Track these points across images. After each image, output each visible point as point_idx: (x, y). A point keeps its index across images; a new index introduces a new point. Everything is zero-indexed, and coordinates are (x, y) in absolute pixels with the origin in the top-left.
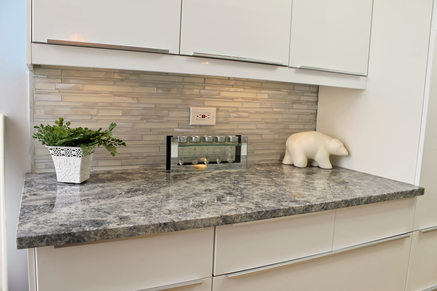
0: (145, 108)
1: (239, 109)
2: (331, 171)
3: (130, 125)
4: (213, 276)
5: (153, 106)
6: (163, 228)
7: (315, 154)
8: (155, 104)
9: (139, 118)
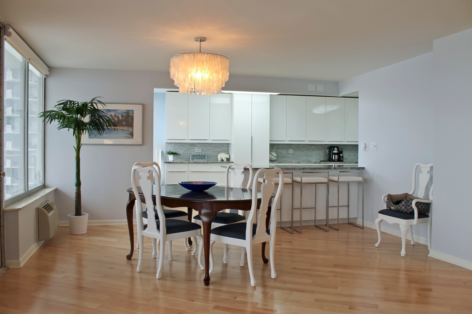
3: (183, 152)
5: (188, 148)
7: (223, 158)
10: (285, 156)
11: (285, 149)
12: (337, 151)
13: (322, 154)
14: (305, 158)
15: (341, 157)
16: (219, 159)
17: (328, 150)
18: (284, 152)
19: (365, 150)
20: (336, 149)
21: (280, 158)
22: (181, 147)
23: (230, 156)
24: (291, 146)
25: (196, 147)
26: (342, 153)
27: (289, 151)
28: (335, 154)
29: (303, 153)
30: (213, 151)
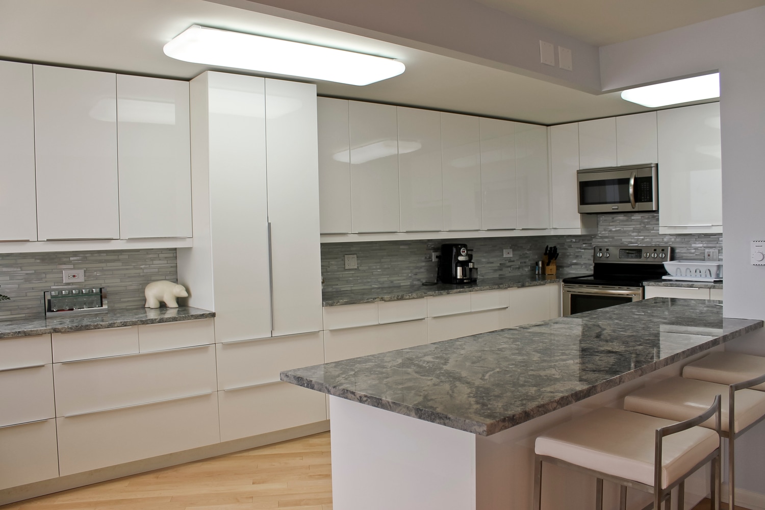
0: (27, 274)
1: (104, 268)
2: (177, 309)
3: (17, 286)
4: (53, 363)
5: (33, 272)
6: (18, 334)
7: (163, 297)
8: (35, 270)
9: (22, 281)
13: (423, 264)
14: (386, 279)
17: (437, 253)
18: (335, 265)
20: (464, 252)
23: (188, 290)
24: (352, 249)
25: (65, 263)
27: (346, 262)
28: (463, 264)
29: (380, 267)
30: (125, 274)
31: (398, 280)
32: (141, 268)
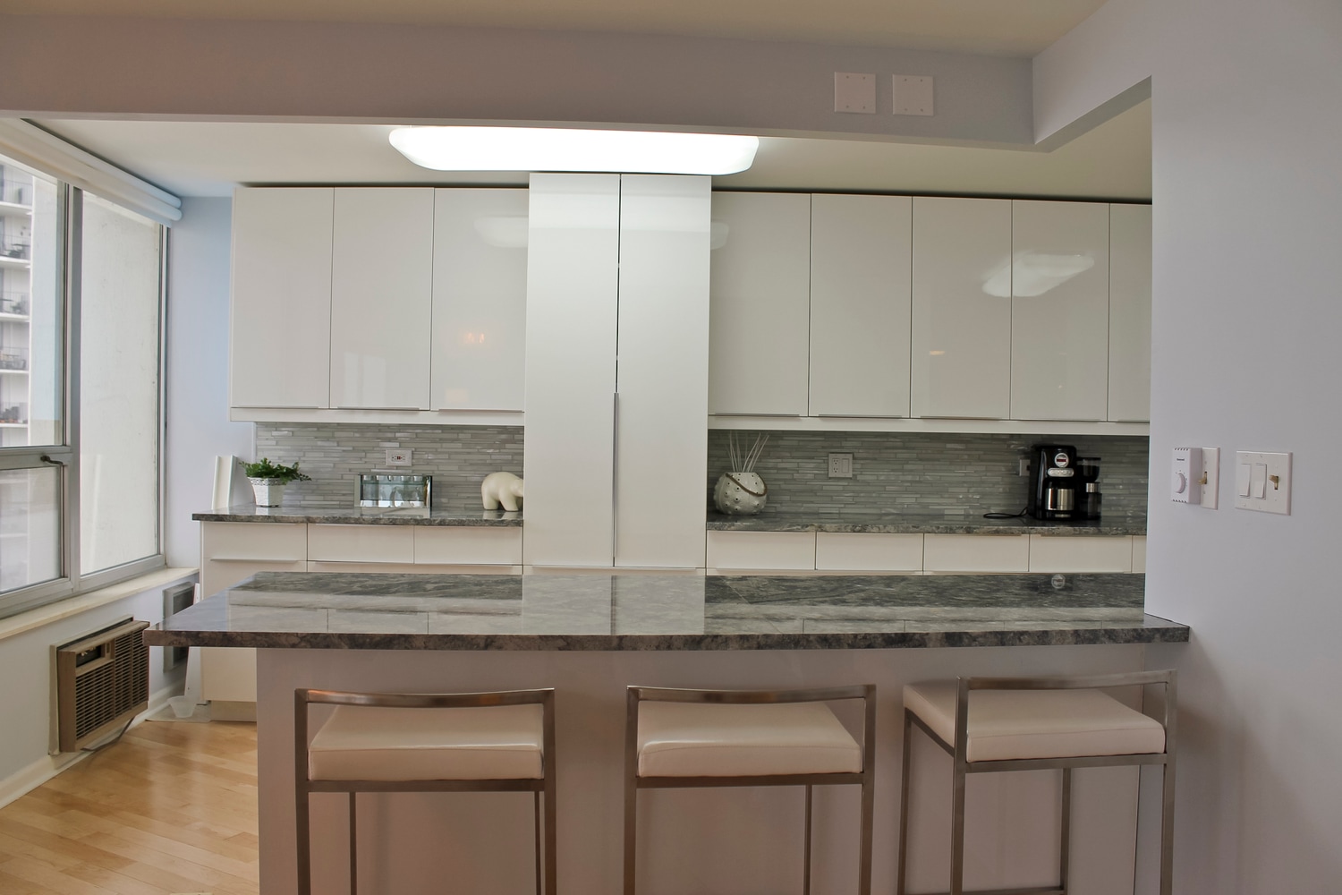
1: (439, 450)
4: (307, 561)
7: (502, 496)
10: (812, 491)
11: (813, 458)
12: (1068, 467)
13: (999, 479)
14: (914, 500)
15: (1090, 500)
16: (487, 502)
17: (1028, 462)
18: (809, 469)
19: (1197, 499)
20: (1062, 460)
21: (787, 498)
22: (320, 443)
24: (844, 444)
25: (390, 440)
26: (1092, 479)
27: (832, 465)
28: (1057, 483)
29: (901, 478)
30: (465, 460)
31: (939, 504)
32: (489, 454)
